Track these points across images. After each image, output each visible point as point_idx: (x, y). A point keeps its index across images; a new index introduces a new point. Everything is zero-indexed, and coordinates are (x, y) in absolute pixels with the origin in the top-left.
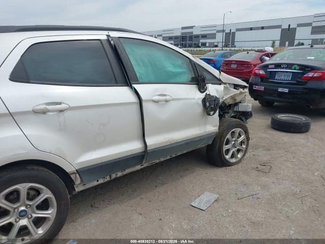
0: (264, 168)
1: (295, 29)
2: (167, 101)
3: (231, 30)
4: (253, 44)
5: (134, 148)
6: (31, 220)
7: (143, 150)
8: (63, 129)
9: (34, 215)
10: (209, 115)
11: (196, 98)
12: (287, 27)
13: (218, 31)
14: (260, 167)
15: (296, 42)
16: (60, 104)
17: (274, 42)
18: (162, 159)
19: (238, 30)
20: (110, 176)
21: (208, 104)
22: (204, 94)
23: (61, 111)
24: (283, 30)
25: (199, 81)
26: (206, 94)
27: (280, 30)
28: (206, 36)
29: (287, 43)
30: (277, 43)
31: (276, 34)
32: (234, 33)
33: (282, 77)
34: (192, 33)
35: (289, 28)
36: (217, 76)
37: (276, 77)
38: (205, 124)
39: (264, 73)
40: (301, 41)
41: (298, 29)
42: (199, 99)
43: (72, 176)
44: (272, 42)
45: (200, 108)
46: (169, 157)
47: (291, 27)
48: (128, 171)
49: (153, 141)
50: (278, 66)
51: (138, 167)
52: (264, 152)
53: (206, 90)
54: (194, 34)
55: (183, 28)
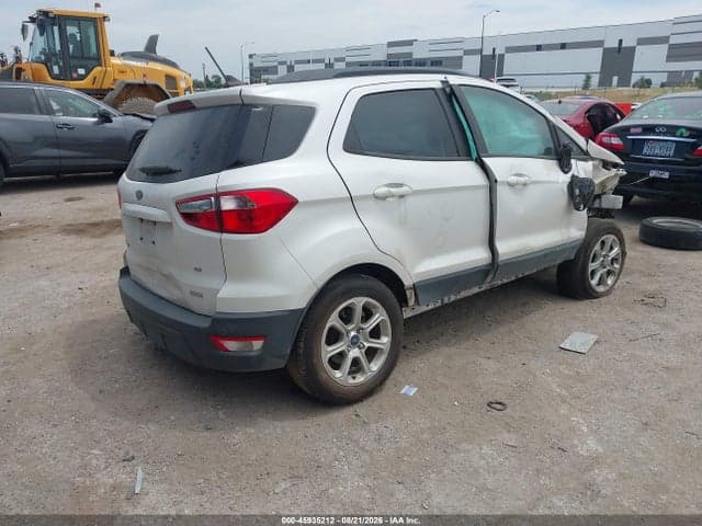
0: (653, 301)
1: (632, 50)
2: (525, 184)
3: (494, 50)
4: (543, 80)
5: (479, 257)
6: (363, 351)
7: (489, 261)
8: (403, 223)
9: (367, 345)
10: (578, 209)
11: (560, 181)
12: (617, 45)
13: (467, 52)
14: (647, 300)
15: (635, 78)
16: (401, 185)
17: (588, 78)
18: (505, 281)
19: (510, 50)
20: (442, 300)
21: (577, 192)
22: (570, 175)
23: (402, 196)
24: (607, 51)
25: (562, 154)
26: (573, 176)
27: (600, 50)
28: (441, 63)
29: (615, 79)
30: (595, 80)
31: (592, 60)
32: (502, 57)
33: (657, 151)
34: (411, 54)
35: (620, 48)
36: (584, 147)
37: (645, 151)
38: (568, 225)
39: (621, 143)
40: (647, 76)
41: (639, 49)
42: (563, 182)
43: (408, 293)
44: (584, 77)
45: (564, 199)
46: (513, 278)
47: (624, 45)
48: (464, 294)
49: (506, 248)
50: (649, 129)
51: (476, 290)
52: (643, 279)
53: (570, 169)
54: (414, 57)
55: (390, 45)
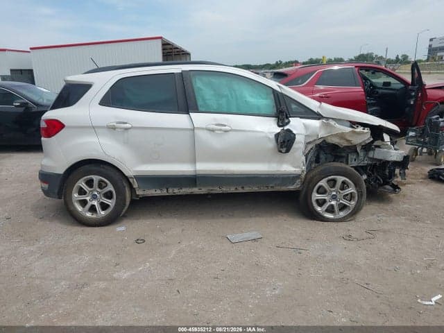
2: (225, 131)
8: (126, 143)
9: (100, 201)
10: (281, 152)
16: (126, 123)
23: (126, 129)
43: (131, 180)
51: (196, 190)
53: (287, 124)
